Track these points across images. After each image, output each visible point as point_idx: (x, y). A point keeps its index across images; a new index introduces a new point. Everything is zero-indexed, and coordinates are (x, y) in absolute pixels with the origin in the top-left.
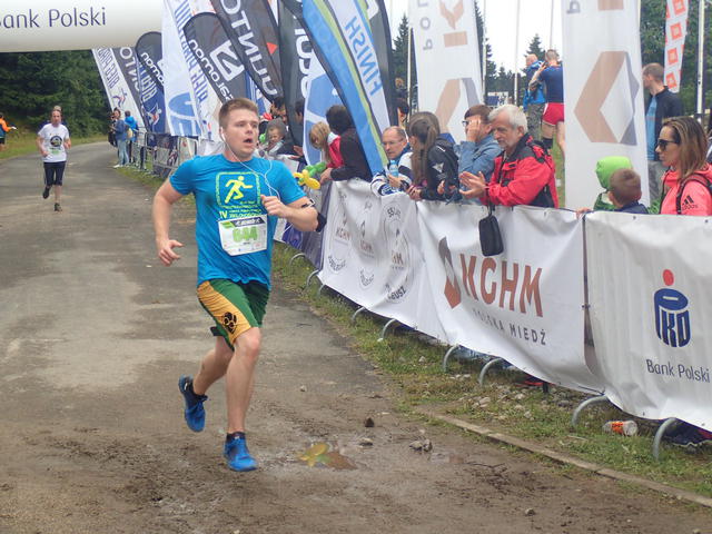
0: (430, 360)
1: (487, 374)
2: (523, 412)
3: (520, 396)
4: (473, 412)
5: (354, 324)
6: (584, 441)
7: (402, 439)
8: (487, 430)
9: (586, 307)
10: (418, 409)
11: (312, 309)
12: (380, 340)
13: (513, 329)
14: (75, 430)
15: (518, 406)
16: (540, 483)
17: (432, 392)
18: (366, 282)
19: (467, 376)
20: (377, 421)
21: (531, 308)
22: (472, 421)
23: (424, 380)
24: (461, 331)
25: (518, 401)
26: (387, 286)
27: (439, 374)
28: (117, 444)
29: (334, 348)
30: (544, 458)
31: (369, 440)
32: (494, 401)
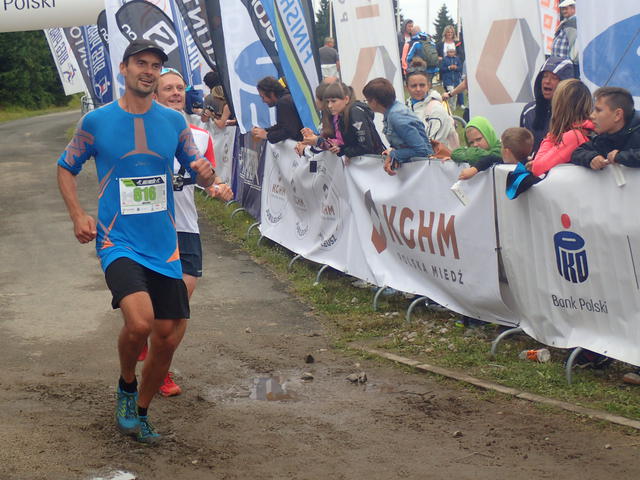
0: (362, 300)
1: (413, 312)
2: (447, 344)
3: (444, 330)
4: (402, 346)
5: (291, 271)
6: (503, 368)
7: (339, 372)
8: (416, 362)
9: (498, 249)
10: (353, 345)
11: (252, 258)
12: (316, 284)
13: (435, 270)
14: (44, 375)
15: (443, 339)
16: (466, 408)
17: (365, 330)
18: (301, 232)
19: (395, 313)
20: (316, 358)
21: (449, 251)
22: (401, 354)
23: (357, 318)
24: (388, 274)
25: (442, 335)
26: (321, 235)
27: (370, 313)
28: (83, 386)
29: (275, 293)
30: (468, 385)
31: (309, 374)
32: (421, 335)
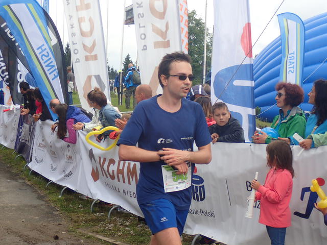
1: (111, 213)
2: (129, 231)
3: (127, 223)
4: (106, 231)
5: (47, 189)
10: (80, 230)
11: (26, 181)
12: (60, 196)
13: (124, 192)
15: (127, 228)
17: (86, 222)
19: (102, 214)
20: (60, 237)
21: (133, 182)
22: (105, 236)
23: (82, 216)
24: (99, 193)
25: (126, 226)
26: (64, 171)
27: (89, 213)
29: (38, 200)
32: (115, 226)
